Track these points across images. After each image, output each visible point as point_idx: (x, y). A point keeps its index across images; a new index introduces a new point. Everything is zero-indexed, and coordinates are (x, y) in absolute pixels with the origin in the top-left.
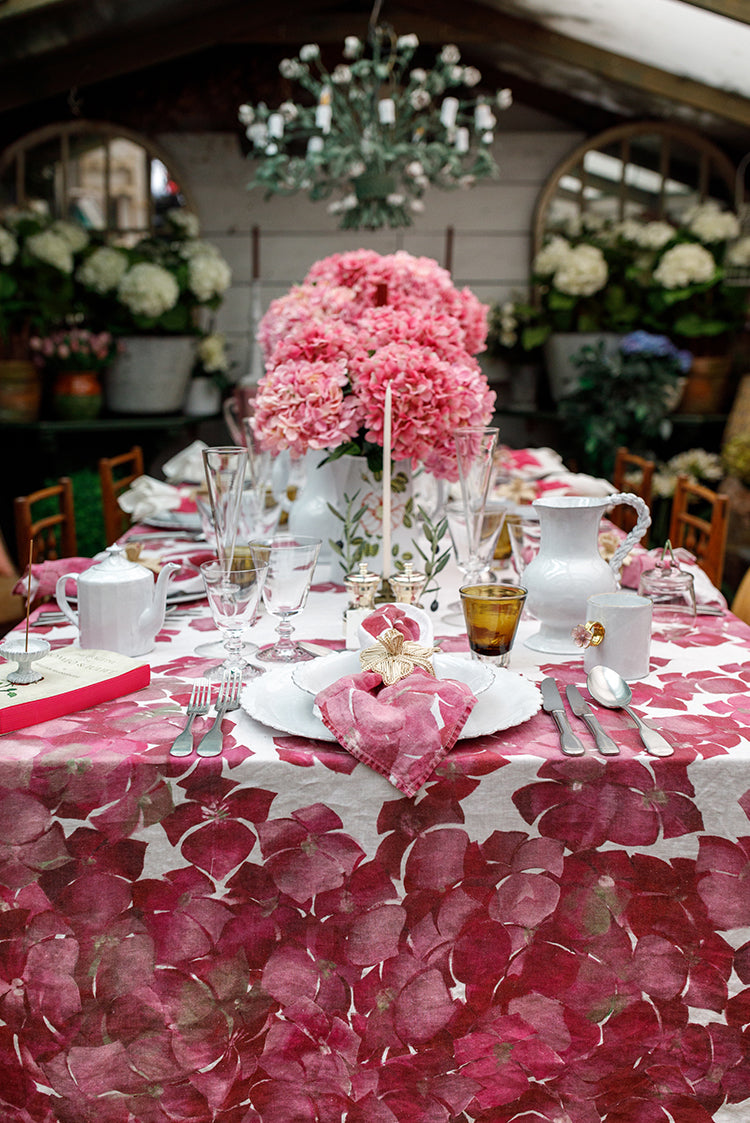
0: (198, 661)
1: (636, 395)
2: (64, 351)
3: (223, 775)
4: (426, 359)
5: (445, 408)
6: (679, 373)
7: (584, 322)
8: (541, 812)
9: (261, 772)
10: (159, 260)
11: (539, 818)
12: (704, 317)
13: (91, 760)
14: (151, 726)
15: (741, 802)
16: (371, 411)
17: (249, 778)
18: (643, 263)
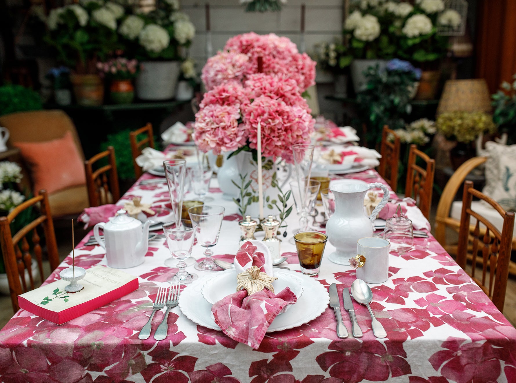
0: (165, 270)
1: (394, 92)
2: (114, 70)
3: (171, 349)
4: (279, 105)
5: (289, 131)
6: (415, 80)
7: (369, 54)
8: (330, 366)
9: (190, 348)
10: (160, 22)
11: (330, 369)
12: (427, 51)
13: (103, 342)
14: (137, 317)
15: (430, 360)
16: (252, 133)
17: (183, 351)
18: (398, 24)
